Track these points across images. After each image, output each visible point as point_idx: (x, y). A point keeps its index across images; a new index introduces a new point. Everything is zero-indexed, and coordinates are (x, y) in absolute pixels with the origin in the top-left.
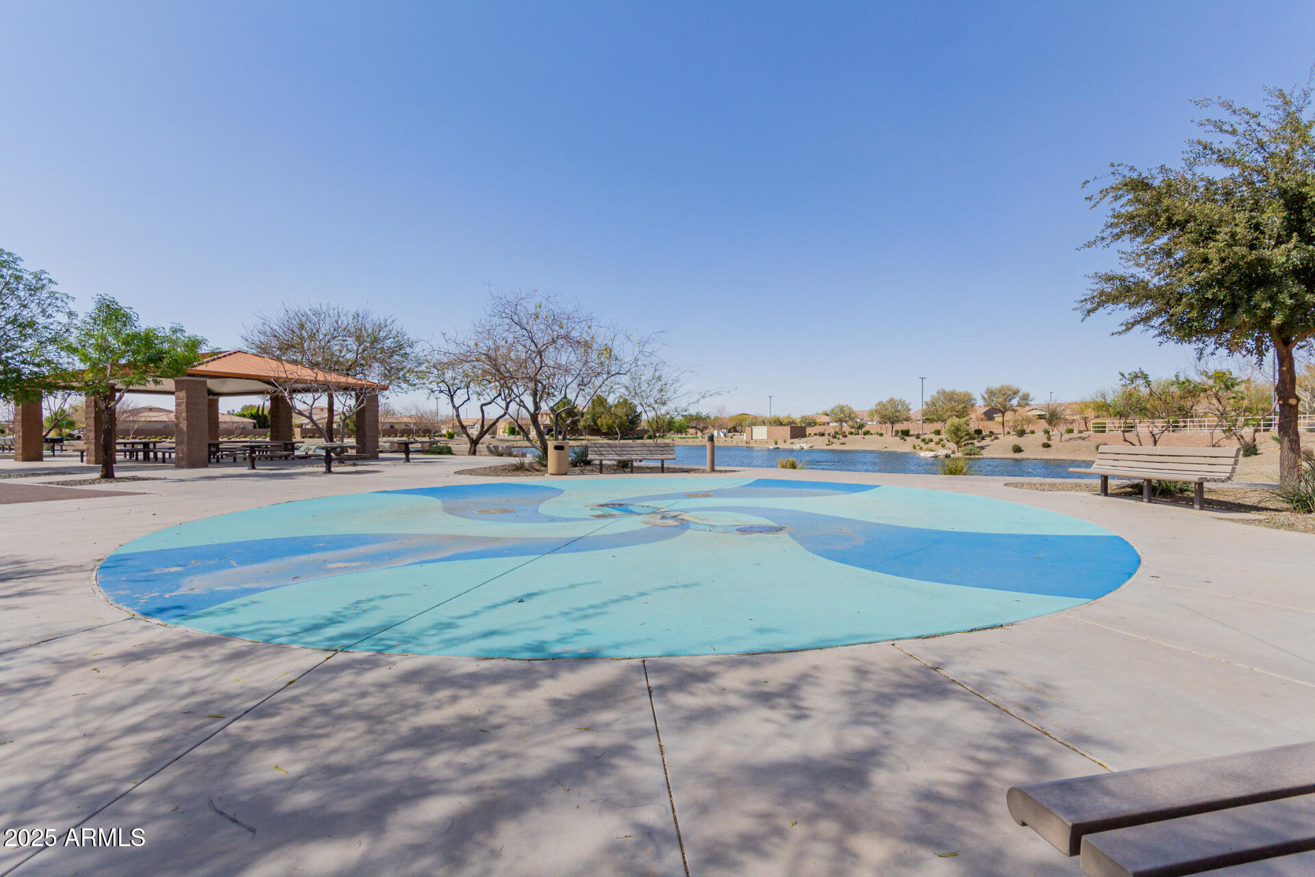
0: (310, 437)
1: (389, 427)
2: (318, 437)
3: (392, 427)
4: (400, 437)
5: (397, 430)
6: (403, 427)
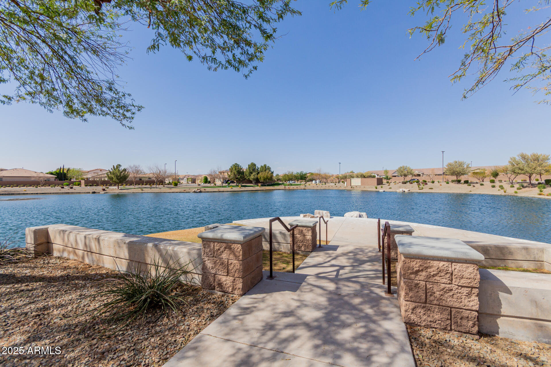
0: (90, 186)
1: (139, 180)
2: (95, 186)
3: (140, 179)
4: (145, 185)
5: (143, 181)
6: (147, 179)
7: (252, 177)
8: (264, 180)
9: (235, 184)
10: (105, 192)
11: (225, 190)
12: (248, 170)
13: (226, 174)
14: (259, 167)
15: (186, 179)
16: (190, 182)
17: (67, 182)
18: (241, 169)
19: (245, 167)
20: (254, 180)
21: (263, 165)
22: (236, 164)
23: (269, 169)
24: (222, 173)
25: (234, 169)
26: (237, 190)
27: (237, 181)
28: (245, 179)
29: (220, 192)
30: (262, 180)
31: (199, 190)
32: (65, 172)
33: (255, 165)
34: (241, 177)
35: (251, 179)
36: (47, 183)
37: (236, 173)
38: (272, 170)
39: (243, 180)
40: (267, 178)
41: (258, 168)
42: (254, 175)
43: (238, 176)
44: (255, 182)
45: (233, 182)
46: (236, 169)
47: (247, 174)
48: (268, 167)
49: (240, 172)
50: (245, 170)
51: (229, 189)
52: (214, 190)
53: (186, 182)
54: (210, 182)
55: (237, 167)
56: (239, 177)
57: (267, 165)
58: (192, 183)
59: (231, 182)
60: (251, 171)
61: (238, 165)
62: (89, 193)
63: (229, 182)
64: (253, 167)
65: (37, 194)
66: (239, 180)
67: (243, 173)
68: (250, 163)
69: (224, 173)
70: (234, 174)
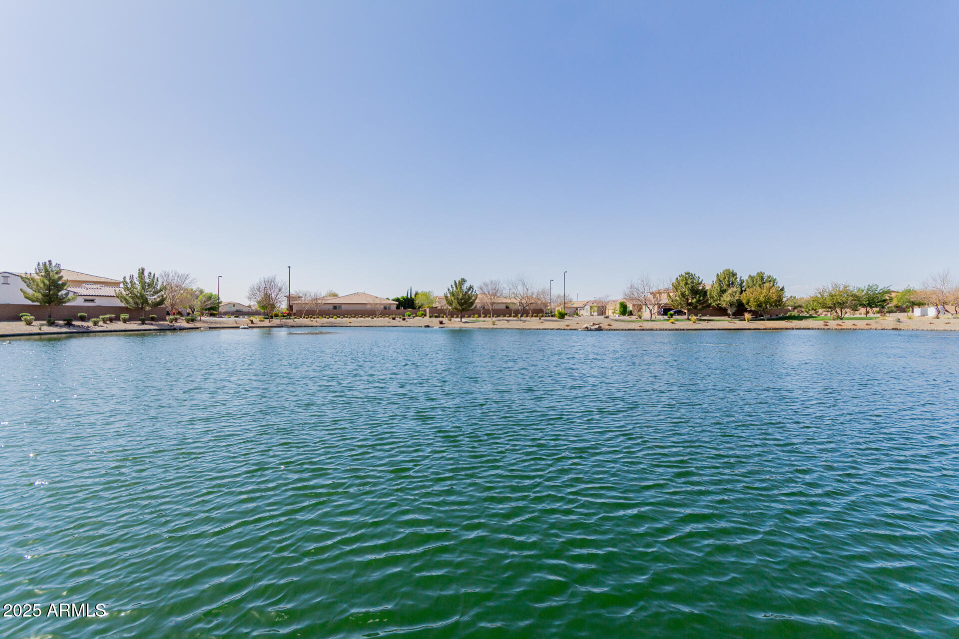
7: (728, 299)
8: (759, 306)
9: (686, 317)
10: (442, 325)
11: (655, 328)
12: (716, 286)
13: (665, 296)
14: (745, 278)
15: (588, 307)
16: (595, 314)
17: (409, 311)
18: (699, 284)
19: (709, 281)
20: (731, 305)
21: (754, 274)
22: (688, 273)
23: (773, 281)
24: (658, 296)
25: (682, 284)
26: (686, 327)
27: (689, 310)
28: (709, 305)
29: (643, 330)
30: (753, 306)
31: (597, 327)
32: (413, 296)
33: (734, 275)
34: (699, 301)
35: (724, 305)
36: (385, 311)
37: (687, 293)
38: (780, 285)
39: (704, 308)
40: (767, 301)
41: (742, 282)
42: (731, 295)
43: (693, 298)
44: (734, 310)
45: (680, 313)
46: (686, 284)
47: (715, 294)
48: (769, 277)
49: (698, 292)
50: (708, 287)
51: (668, 325)
52: (630, 327)
53: (589, 314)
54: (631, 314)
55: (689, 281)
56: (694, 301)
57: (767, 274)
58: (598, 315)
59: (675, 312)
60: (725, 288)
61: (693, 277)
62: (422, 327)
63: (672, 312)
64: (728, 280)
65: (361, 326)
66: (695, 308)
67: (704, 293)
68: (720, 271)
69: (660, 293)
70: (683, 295)
